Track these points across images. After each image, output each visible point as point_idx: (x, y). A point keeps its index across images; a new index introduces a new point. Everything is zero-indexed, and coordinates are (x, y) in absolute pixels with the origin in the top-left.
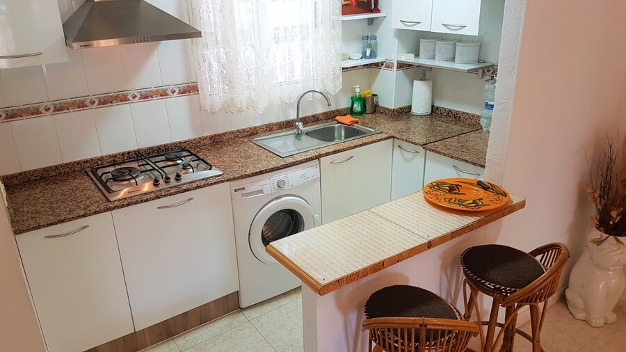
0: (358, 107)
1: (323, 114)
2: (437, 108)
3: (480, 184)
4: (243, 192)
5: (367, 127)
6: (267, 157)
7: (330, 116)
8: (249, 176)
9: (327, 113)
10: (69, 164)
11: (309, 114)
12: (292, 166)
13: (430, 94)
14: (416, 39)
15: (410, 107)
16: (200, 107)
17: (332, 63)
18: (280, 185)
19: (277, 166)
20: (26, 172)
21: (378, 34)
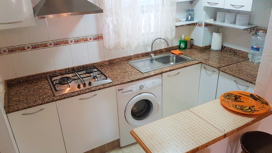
0: (183, 45)
1: (165, 49)
2: (225, 47)
3: (252, 96)
4: (122, 91)
5: (187, 56)
6: (135, 72)
7: (168, 50)
8: (125, 83)
9: (166, 49)
10: (40, 74)
11: (157, 49)
12: (147, 78)
13: (221, 40)
14: (215, 12)
15: (210, 46)
16: (104, 46)
17: (171, 23)
18: (141, 87)
19: (140, 78)
20: (18, 78)
21: (195, 9)
